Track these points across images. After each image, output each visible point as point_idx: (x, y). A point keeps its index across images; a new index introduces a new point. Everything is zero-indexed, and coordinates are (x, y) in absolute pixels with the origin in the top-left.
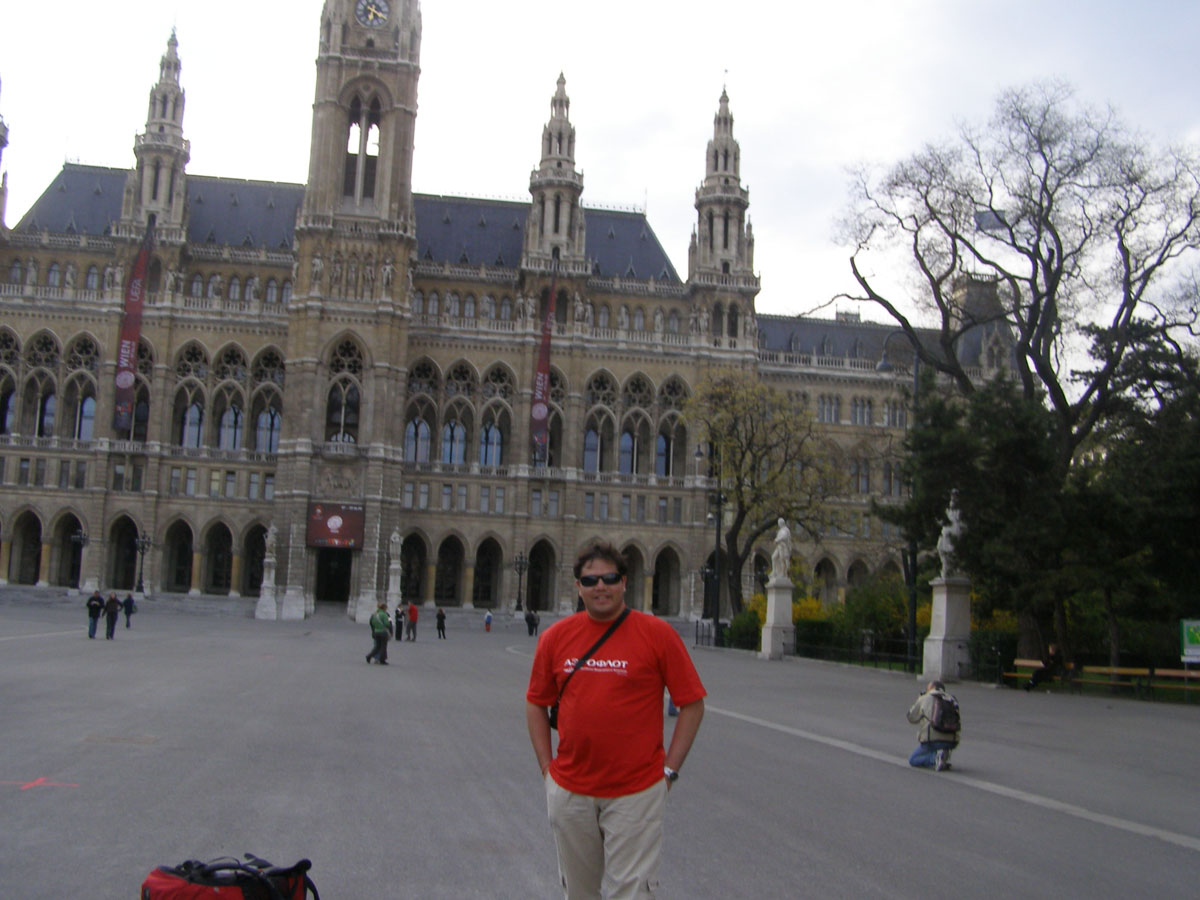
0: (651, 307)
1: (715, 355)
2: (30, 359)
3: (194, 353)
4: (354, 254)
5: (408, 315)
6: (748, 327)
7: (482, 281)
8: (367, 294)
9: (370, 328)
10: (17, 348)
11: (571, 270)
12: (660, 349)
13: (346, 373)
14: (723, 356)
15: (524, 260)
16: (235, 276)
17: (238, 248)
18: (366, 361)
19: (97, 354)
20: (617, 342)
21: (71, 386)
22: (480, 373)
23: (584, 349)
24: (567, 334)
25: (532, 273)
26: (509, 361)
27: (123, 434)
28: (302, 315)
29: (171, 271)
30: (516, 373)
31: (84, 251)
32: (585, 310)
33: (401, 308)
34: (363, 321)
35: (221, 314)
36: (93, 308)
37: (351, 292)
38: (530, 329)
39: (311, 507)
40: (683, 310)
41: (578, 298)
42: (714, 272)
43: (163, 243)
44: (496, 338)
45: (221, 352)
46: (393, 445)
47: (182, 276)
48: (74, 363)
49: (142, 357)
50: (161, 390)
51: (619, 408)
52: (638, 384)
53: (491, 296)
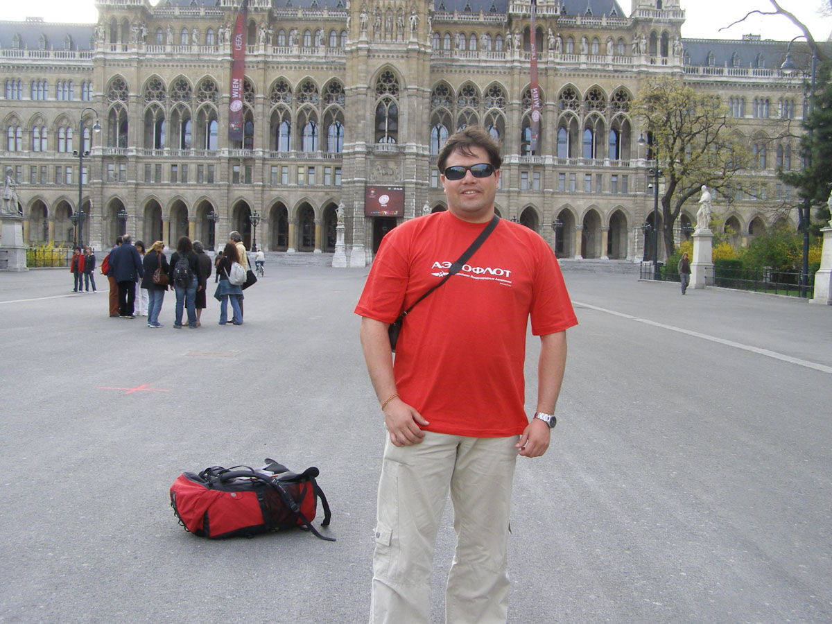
0: (604, 37)
1: (651, 70)
2: (172, 97)
3: (282, 86)
4: (389, 8)
5: (429, 51)
6: (676, 49)
7: (481, 24)
8: (400, 37)
9: (403, 61)
10: (164, 89)
11: (545, 13)
12: (611, 68)
13: (387, 94)
14: (657, 70)
15: (511, 7)
16: (307, 30)
17: (308, 9)
18: (401, 86)
19: (216, 90)
20: (580, 64)
21: (201, 113)
22: (482, 90)
23: (556, 70)
24: (544, 60)
25: (517, 16)
26: (502, 81)
27: (238, 145)
28: (355, 54)
29: (262, 29)
30: (507, 89)
31: (203, 18)
32: (556, 41)
33: (424, 46)
34: (398, 57)
35: (299, 57)
36: (212, 58)
37: (389, 36)
38: (517, 57)
39: (367, 190)
40: (627, 38)
41: (550, 33)
42: (649, 8)
43: (256, 9)
44: (493, 64)
45: (300, 84)
46: (422, 144)
47: (270, 32)
48: (202, 97)
49: (247, 90)
50: (261, 112)
51: (582, 112)
52: (595, 94)
53: (488, 34)
